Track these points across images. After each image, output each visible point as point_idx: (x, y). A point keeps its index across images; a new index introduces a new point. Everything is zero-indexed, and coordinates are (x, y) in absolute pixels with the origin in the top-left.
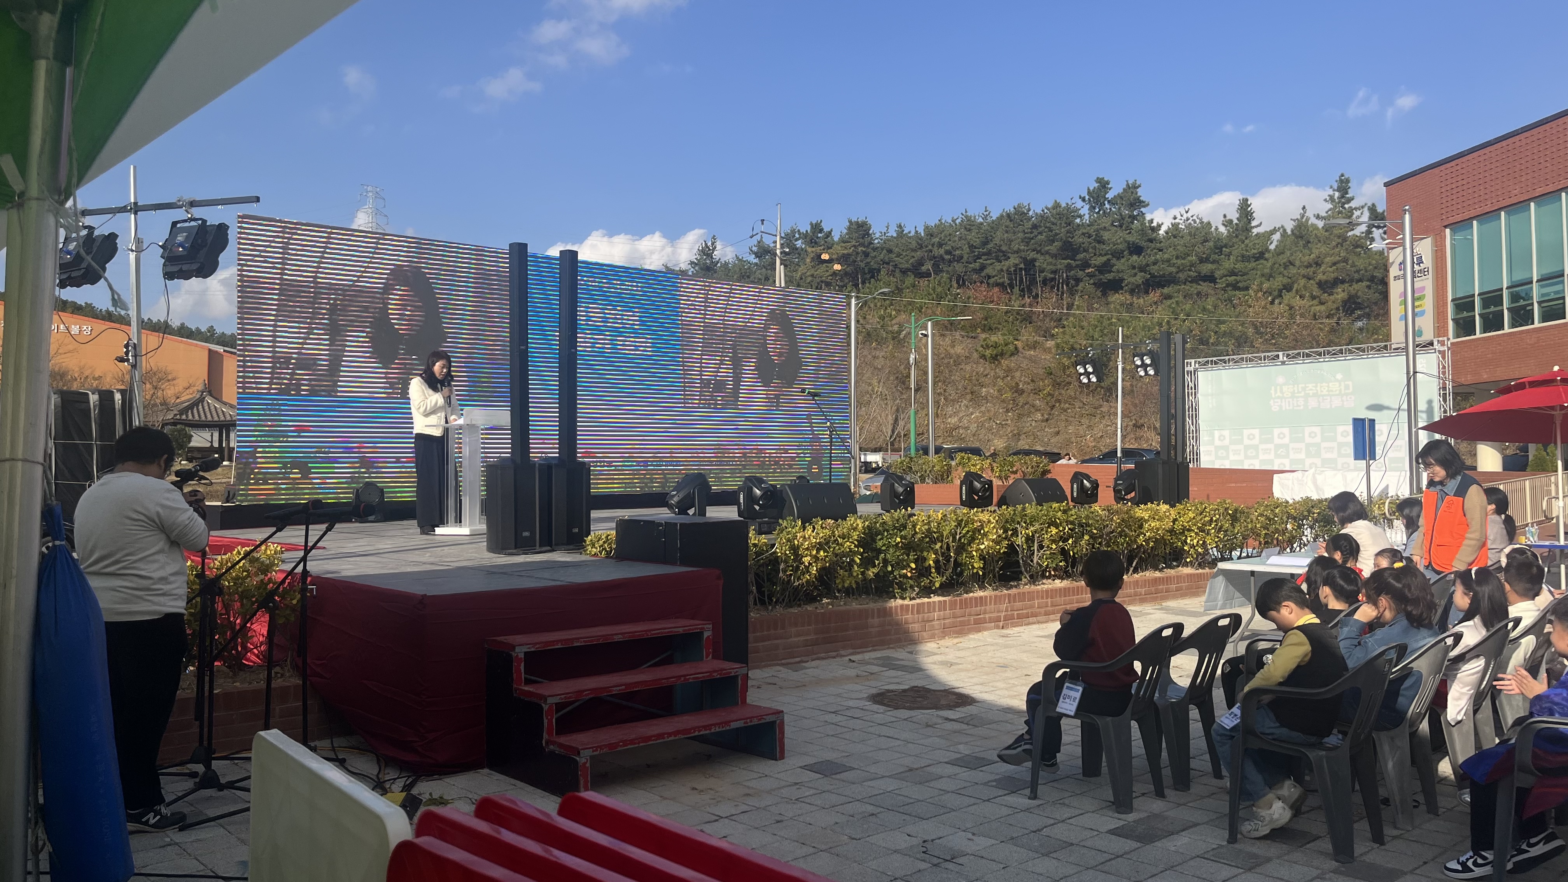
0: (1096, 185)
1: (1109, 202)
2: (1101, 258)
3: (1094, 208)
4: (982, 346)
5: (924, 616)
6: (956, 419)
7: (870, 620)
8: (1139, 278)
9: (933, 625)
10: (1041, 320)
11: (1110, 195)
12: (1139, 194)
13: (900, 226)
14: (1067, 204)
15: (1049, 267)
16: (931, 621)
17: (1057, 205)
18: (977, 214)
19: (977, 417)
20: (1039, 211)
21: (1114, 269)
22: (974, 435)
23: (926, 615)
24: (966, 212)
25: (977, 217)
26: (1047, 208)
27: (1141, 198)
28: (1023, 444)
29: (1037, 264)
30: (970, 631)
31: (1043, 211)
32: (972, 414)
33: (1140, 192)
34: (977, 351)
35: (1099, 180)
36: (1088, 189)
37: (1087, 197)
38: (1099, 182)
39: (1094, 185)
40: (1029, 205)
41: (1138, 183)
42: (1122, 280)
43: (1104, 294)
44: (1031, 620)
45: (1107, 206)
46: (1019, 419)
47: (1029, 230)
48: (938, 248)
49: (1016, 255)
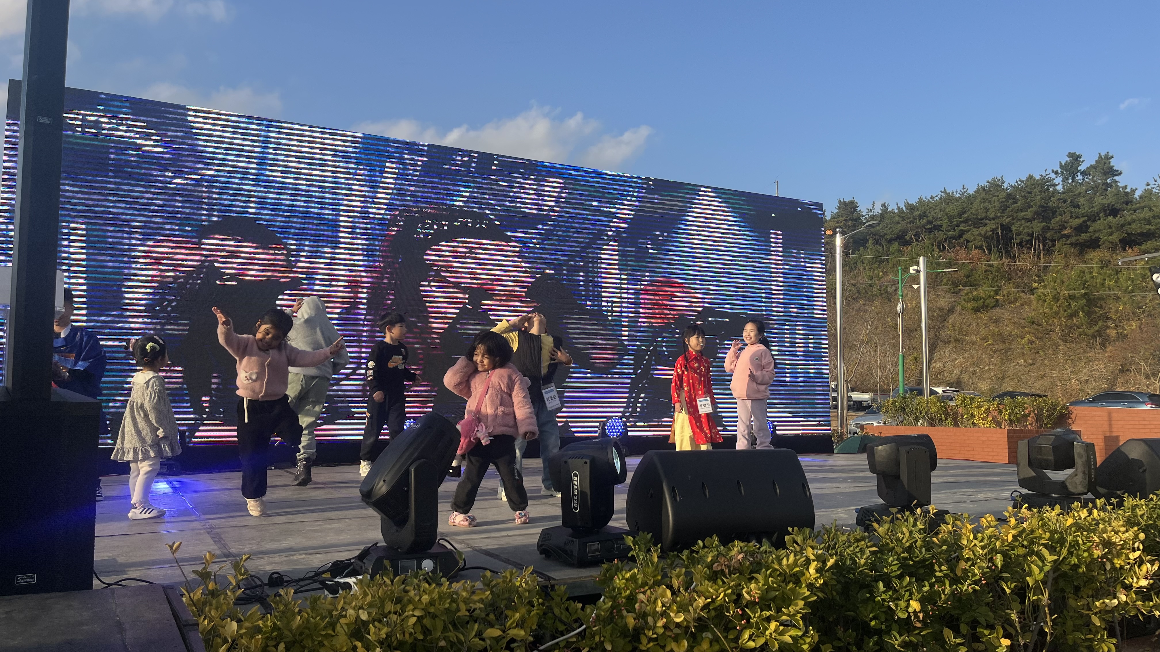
0: (1068, 159)
1: (1081, 173)
2: (1077, 220)
3: (1068, 179)
4: (964, 300)
6: (941, 364)
8: (1115, 237)
10: (1020, 277)
11: (1082, 167)
12: (1112, 164)
14: (1042, 176)
15: (1026, 230)
17: (1031, 177)
18: (955, 191)
19: (961, 362)
20: (1013, 183)
21: (1091, 229)
24: (945, 190)
25: (955, 193)
26: (1020, 180)
27: (1114, 168)
28: (1007, 387)
29: (1013, 228)
31: (1017, 182)
32: (956, 359)
33: (1113, 162)
34: (960, 304)
35: (1070, 155)
36: (1061, 163)
37: (1059, 170)
38: (1072, 157)
39: (1065, 159)
40: (1002, 177)
41: (1110, 155)
42: (1098, 239)
43: (1081, 253)
45: (1080, 177)
46: (1002, 364)
47: (1004, 200)
48: (920, 220)
49: (993, 221)
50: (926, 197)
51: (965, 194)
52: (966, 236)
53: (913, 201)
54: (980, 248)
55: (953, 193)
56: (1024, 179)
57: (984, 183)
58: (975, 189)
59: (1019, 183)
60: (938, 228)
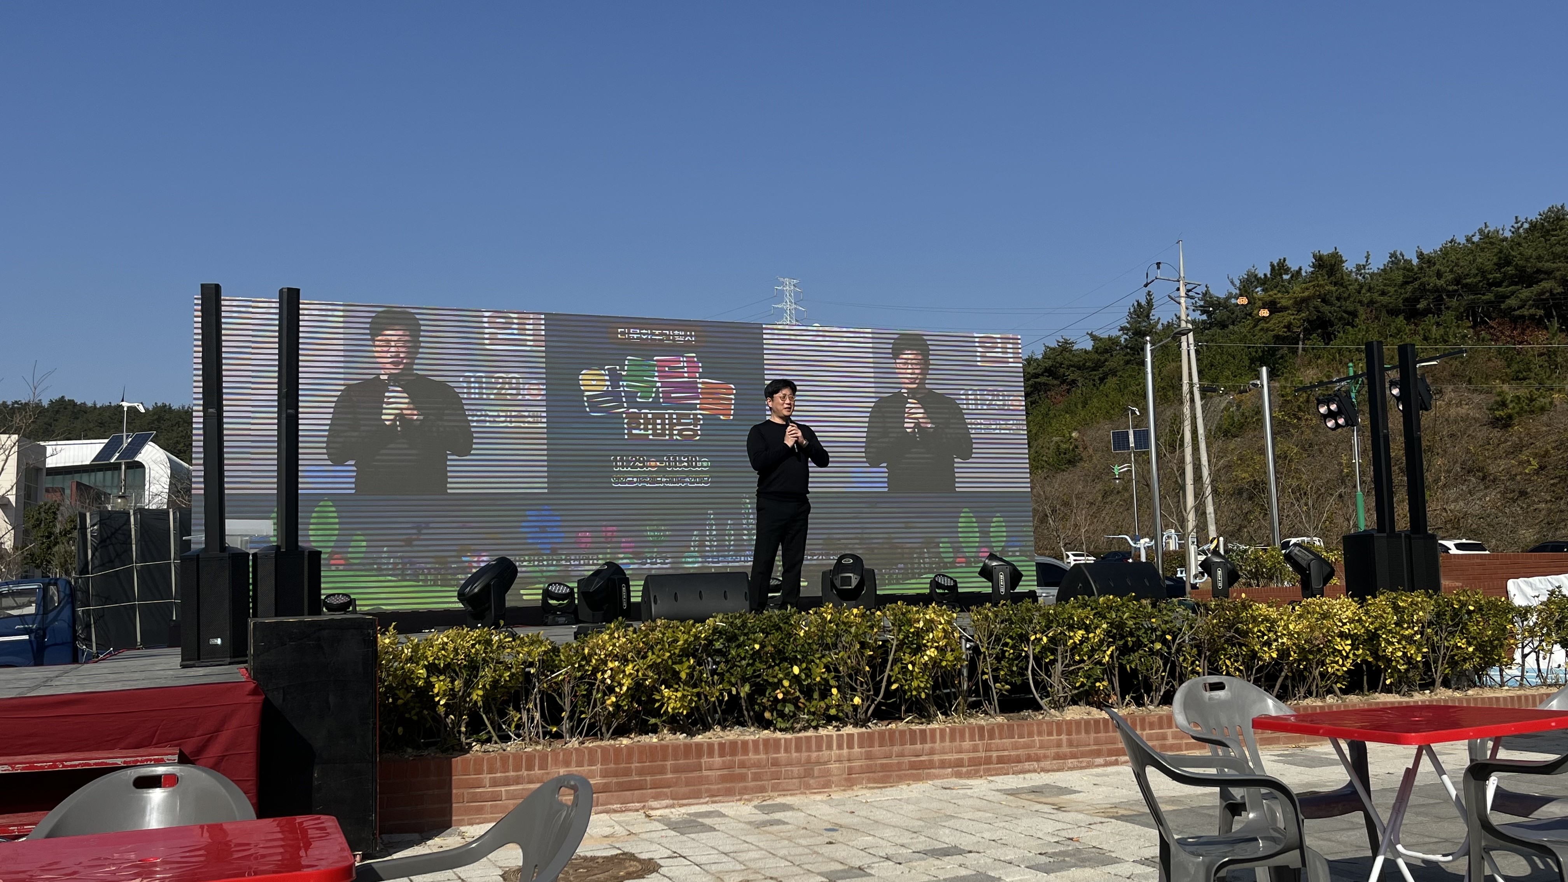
5: (809, 756)
7: (705, 760)
9: (829, 770)
13: (1395, 255)
16: (825, 763)
18: (1500, 227)
23: (814, 755)
24: (1486, 227)
30: (901, 779)
44: (1027, 765)
48: (1439, 279)
50: (1459, 238)
51: (1520, 231)
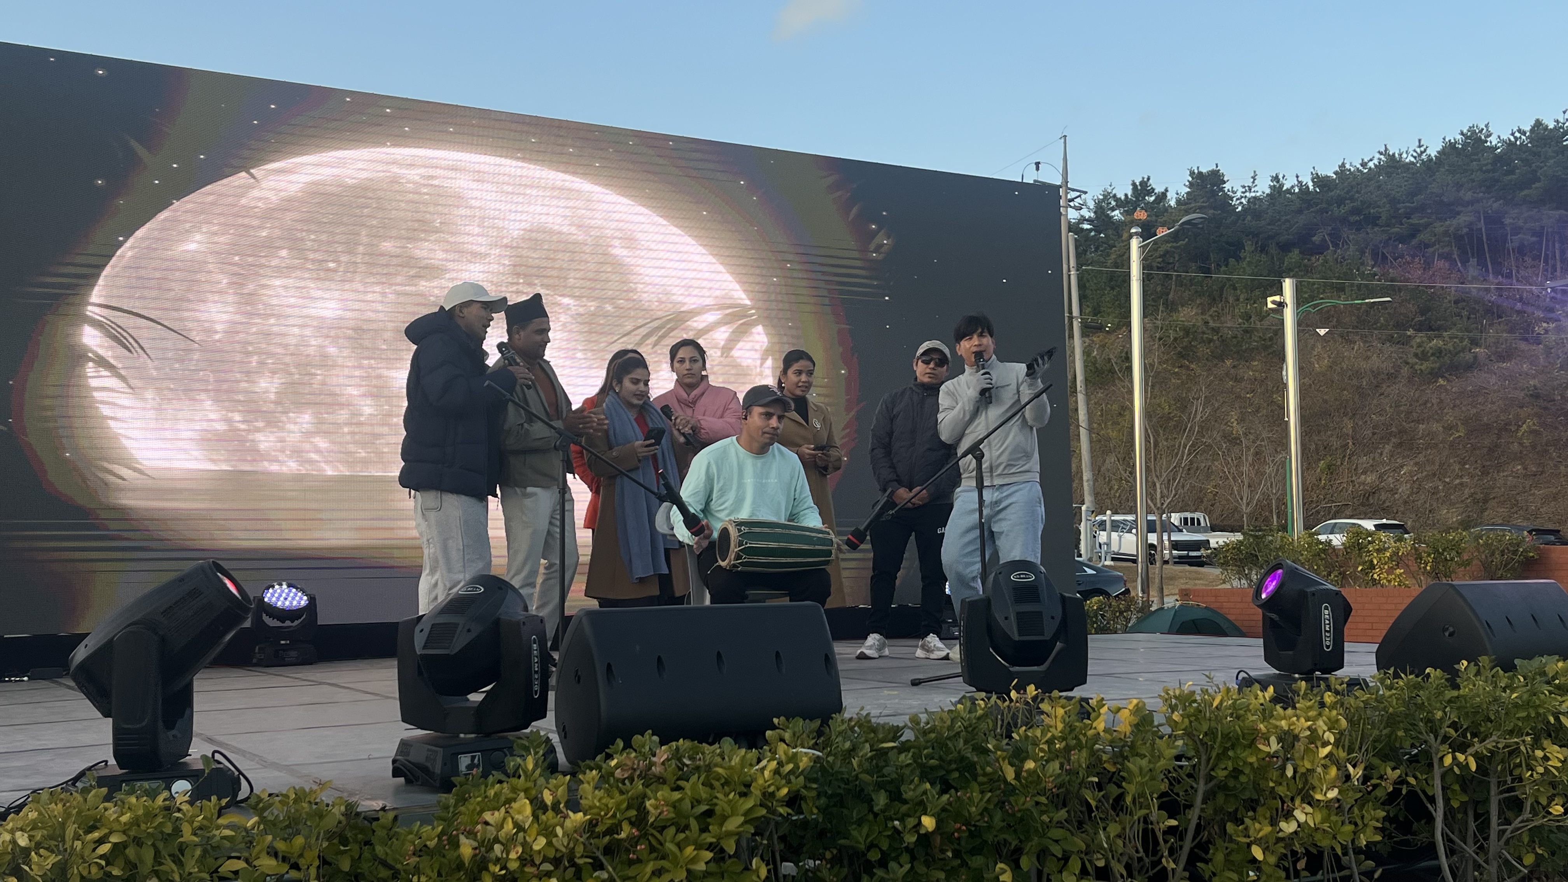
4: (1416, 355)
13: (1276, 178)
14: (1557, 121)
15: (1528, 225)
17: (1539, 125)
18: (1404, 150)
19: (1410, 472)
20: (1506, 136)
22: (1406, 502)
24: (1387, 149)
25: (1404, 156)
26: (1519, 131)
29: (1507, 221)
31: (1513, 134)
32: (1402, 466)
34: (1407, 363)
40: (1487, 126)
46: (1485, 472)
47: (1489, 167)
48: (1339, 207)
49: (1470, 208)
50: (1354, 163)
51: (1424, 157)
52: (1423, 236)
53: (1329, 170)
54: (1447, 257)
55: (1400, 155)
56: (1527, 128)
57: (1454, 136)
58: (1439, 148)
59: (1517, 135)
60: (1373, 221)
